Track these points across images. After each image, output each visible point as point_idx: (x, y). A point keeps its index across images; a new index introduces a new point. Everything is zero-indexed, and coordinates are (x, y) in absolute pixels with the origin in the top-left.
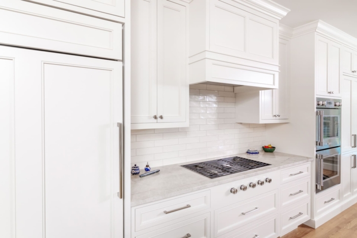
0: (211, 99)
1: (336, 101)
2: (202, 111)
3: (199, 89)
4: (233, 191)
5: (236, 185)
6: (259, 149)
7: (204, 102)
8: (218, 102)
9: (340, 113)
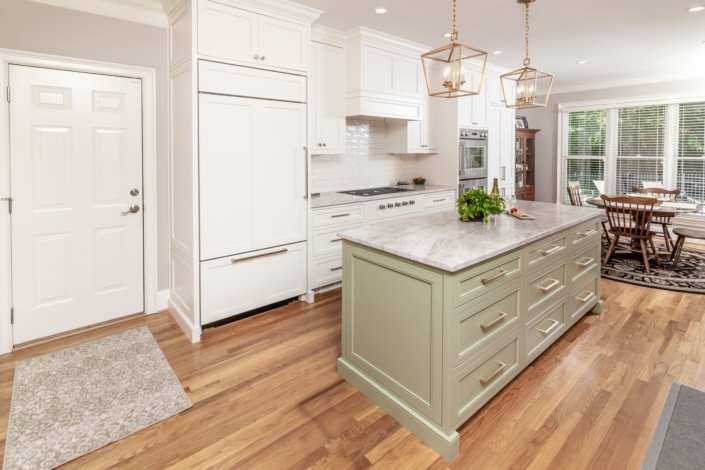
0: (364, 129)
1: (481, 132)
2: (355, 141)
3: (354, 121)
4: (382, 207)
5: (385, 203)
6: (410, 181)
7: (357, 132)
8: (370, 132)
9: (487, 145)
